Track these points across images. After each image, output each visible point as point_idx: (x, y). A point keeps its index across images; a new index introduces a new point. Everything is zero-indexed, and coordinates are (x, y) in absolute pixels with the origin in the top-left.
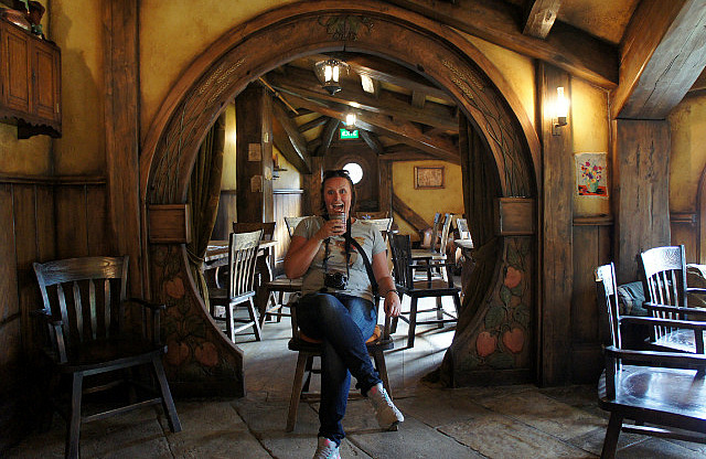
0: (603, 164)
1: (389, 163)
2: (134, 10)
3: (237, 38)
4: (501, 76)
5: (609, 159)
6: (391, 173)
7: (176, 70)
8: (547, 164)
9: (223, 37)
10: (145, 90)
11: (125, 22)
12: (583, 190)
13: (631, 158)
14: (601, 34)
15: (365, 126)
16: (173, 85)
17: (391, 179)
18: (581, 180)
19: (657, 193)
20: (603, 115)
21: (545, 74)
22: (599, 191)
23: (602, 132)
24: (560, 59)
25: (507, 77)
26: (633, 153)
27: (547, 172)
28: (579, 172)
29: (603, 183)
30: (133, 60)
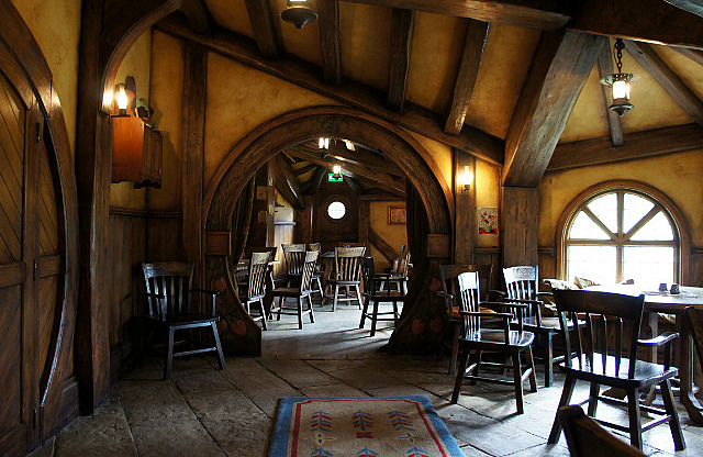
0: (496, 214)
1: (367, 203)
2: (203, 109)
3: (267, 128)
4: (431, 157)
5: (499, 211)
6: (369, 211)
7: (227, 148)
8: (458, 213)
9: (257, 128)
10: (207, 159)
11: (197, 117)
12: (482, 231)
13: (513, 211)
14: (492, 133)
15: (349, 174)
16: (225, 157)
17: (368, 216)
18: (481, 224)
19: (529, 234)
20: (495, 183)
21: (459, 158)
22: (492, 232)
23: (495, 194)
24: (467, 148)
25: (434, 159)
26: (514, 208)
27: (458, 218)
28: (479, 219)
29: (495, 226)
30: (201, 140)
